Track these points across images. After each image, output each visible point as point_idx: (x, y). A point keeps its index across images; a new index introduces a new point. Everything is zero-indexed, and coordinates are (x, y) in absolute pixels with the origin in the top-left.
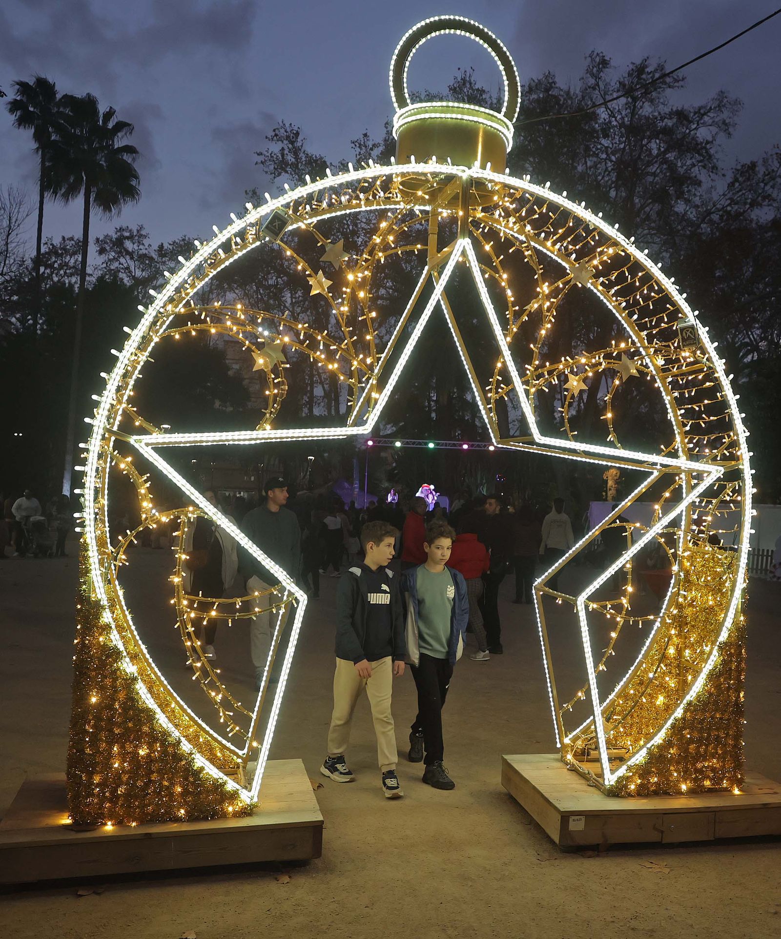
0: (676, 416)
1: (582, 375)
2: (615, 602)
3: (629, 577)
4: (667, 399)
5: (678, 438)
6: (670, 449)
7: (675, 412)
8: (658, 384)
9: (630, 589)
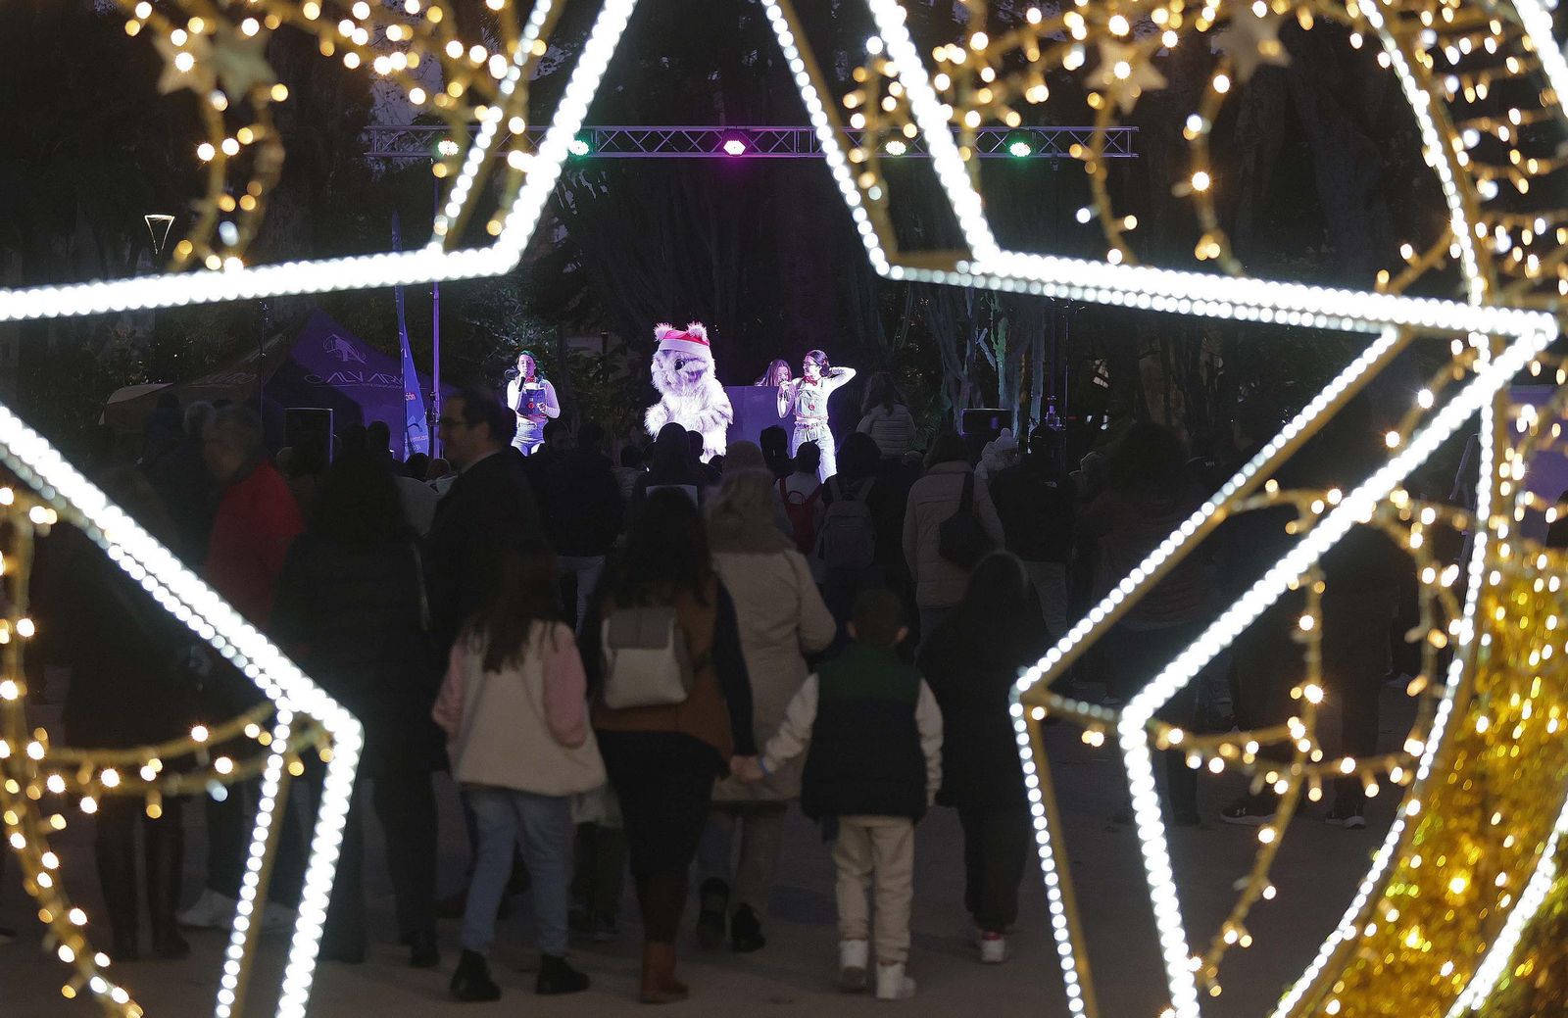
0: (1450, 153)
1: (1145, 44)
2: (1272, 735)
3: (1313, 657)
4: (1419, 100)
5: (1458, 223)
6: (1434, 258)
7: (1445, 140)
8: (1390, 56)
9: (1313, 693)
